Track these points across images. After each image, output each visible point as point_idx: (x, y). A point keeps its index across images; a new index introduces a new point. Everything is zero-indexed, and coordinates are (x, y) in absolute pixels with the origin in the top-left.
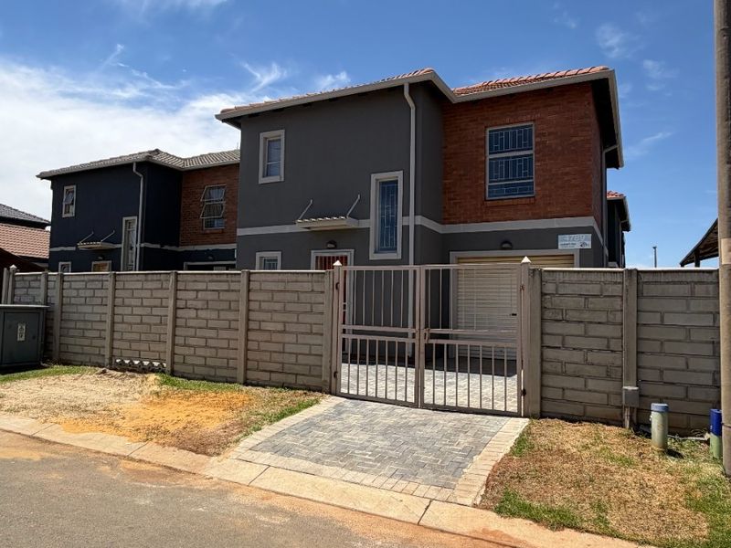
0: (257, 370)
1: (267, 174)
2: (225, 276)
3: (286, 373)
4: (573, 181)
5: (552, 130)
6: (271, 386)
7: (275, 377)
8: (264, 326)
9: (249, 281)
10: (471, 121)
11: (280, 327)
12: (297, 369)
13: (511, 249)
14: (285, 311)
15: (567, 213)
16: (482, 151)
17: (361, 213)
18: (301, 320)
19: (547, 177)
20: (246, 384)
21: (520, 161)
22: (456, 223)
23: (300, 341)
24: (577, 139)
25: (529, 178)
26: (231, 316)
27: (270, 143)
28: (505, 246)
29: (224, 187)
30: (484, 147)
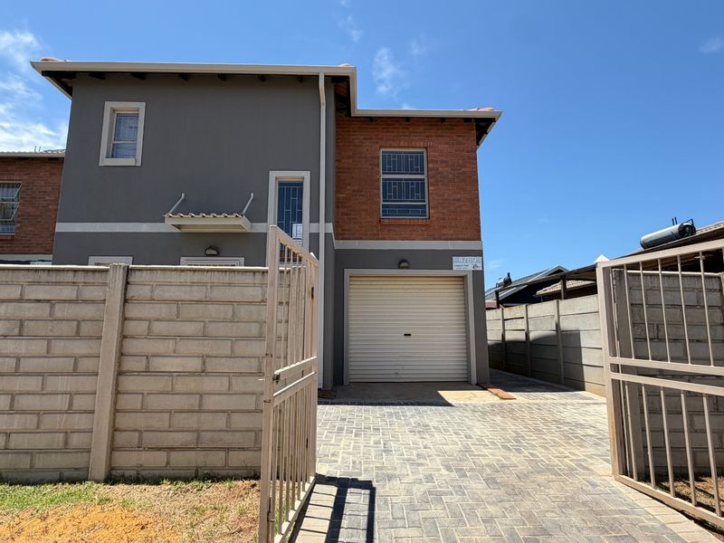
0: (140, 447)
1: (113, 154)
2: (71, 274)
3: (204, 449)
4: (464, 208)
5: (444, 158)
6: (173, 479)
7: (179, 459)
8: (158, 364)
9: (127, 283)
10: (364, 139)
11: (194, 364)
12: (229, 439)
13: (407, 268)
14: (205, 336)
15: (460, 236)
16: (376, 169)
17: (258, 215)
18: (238, 352)
19: (440, 201)
20: (111, 479)
21: (412, 184)
22: (349, 239)
23: (235, 388)
24: (467, 170)
25: (421, 201)
26: (80, 348)
27: (120, 118)
28: (403, 265)
29: (19, 185)
30: (378, 165)
